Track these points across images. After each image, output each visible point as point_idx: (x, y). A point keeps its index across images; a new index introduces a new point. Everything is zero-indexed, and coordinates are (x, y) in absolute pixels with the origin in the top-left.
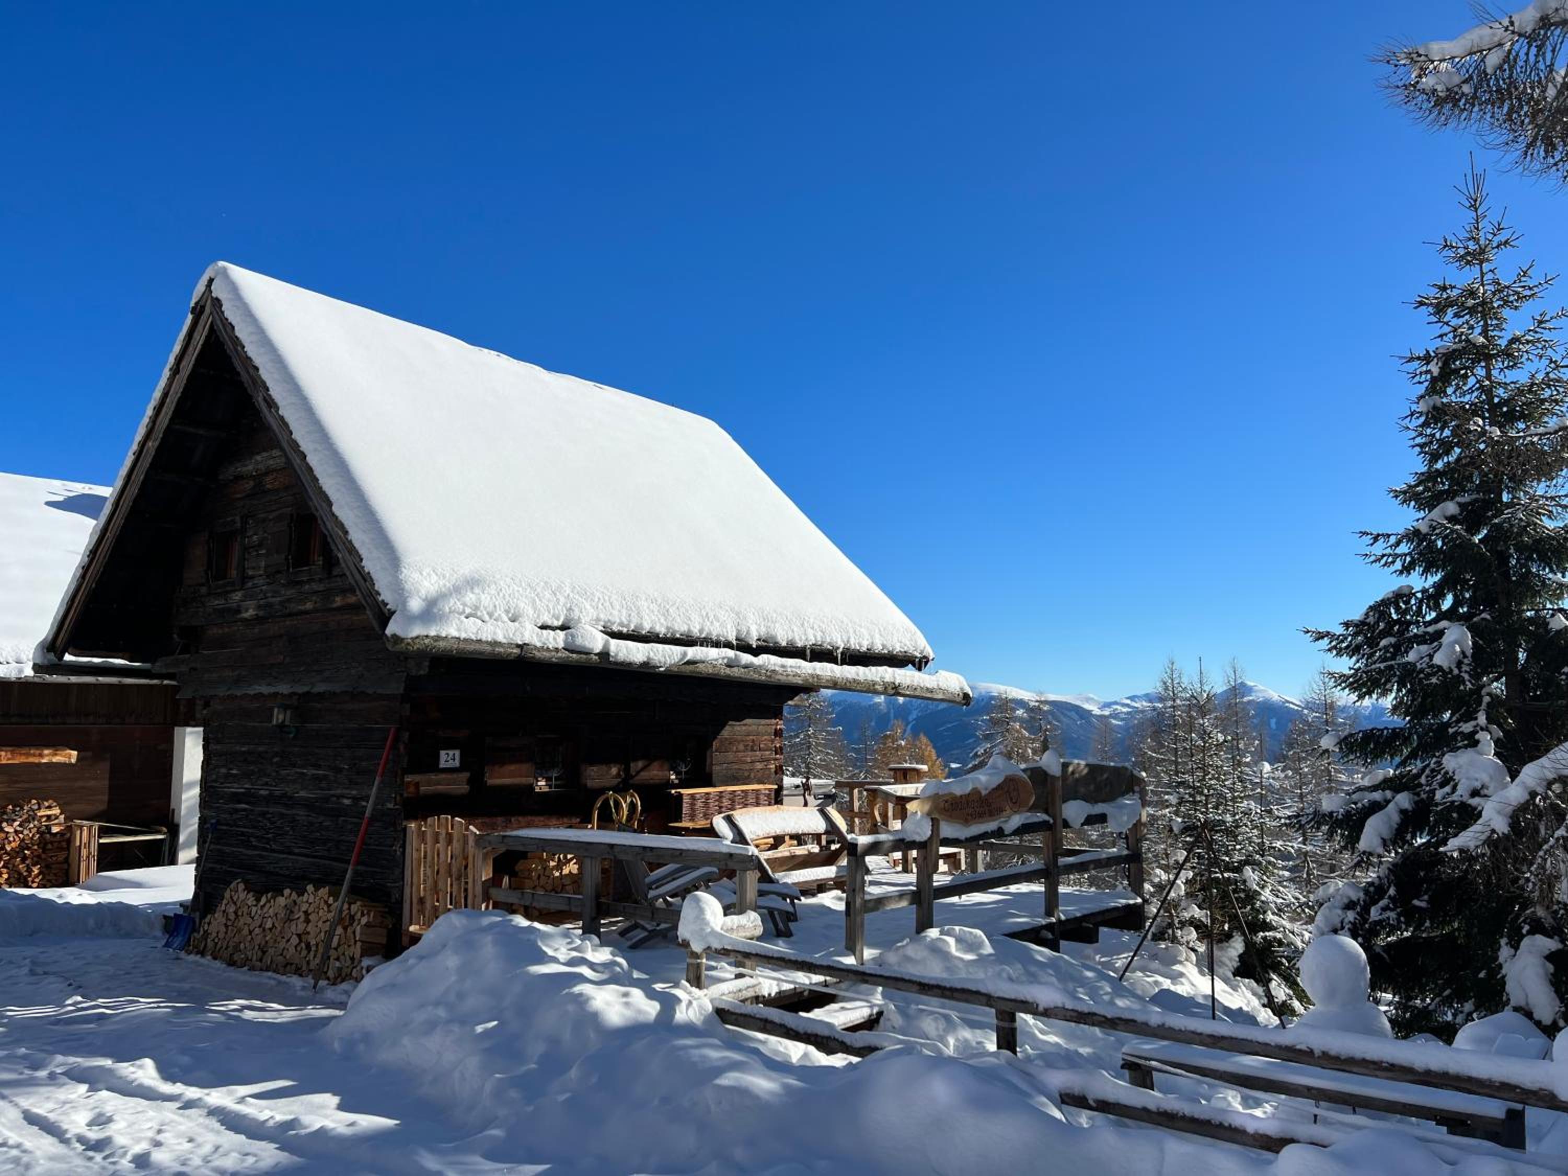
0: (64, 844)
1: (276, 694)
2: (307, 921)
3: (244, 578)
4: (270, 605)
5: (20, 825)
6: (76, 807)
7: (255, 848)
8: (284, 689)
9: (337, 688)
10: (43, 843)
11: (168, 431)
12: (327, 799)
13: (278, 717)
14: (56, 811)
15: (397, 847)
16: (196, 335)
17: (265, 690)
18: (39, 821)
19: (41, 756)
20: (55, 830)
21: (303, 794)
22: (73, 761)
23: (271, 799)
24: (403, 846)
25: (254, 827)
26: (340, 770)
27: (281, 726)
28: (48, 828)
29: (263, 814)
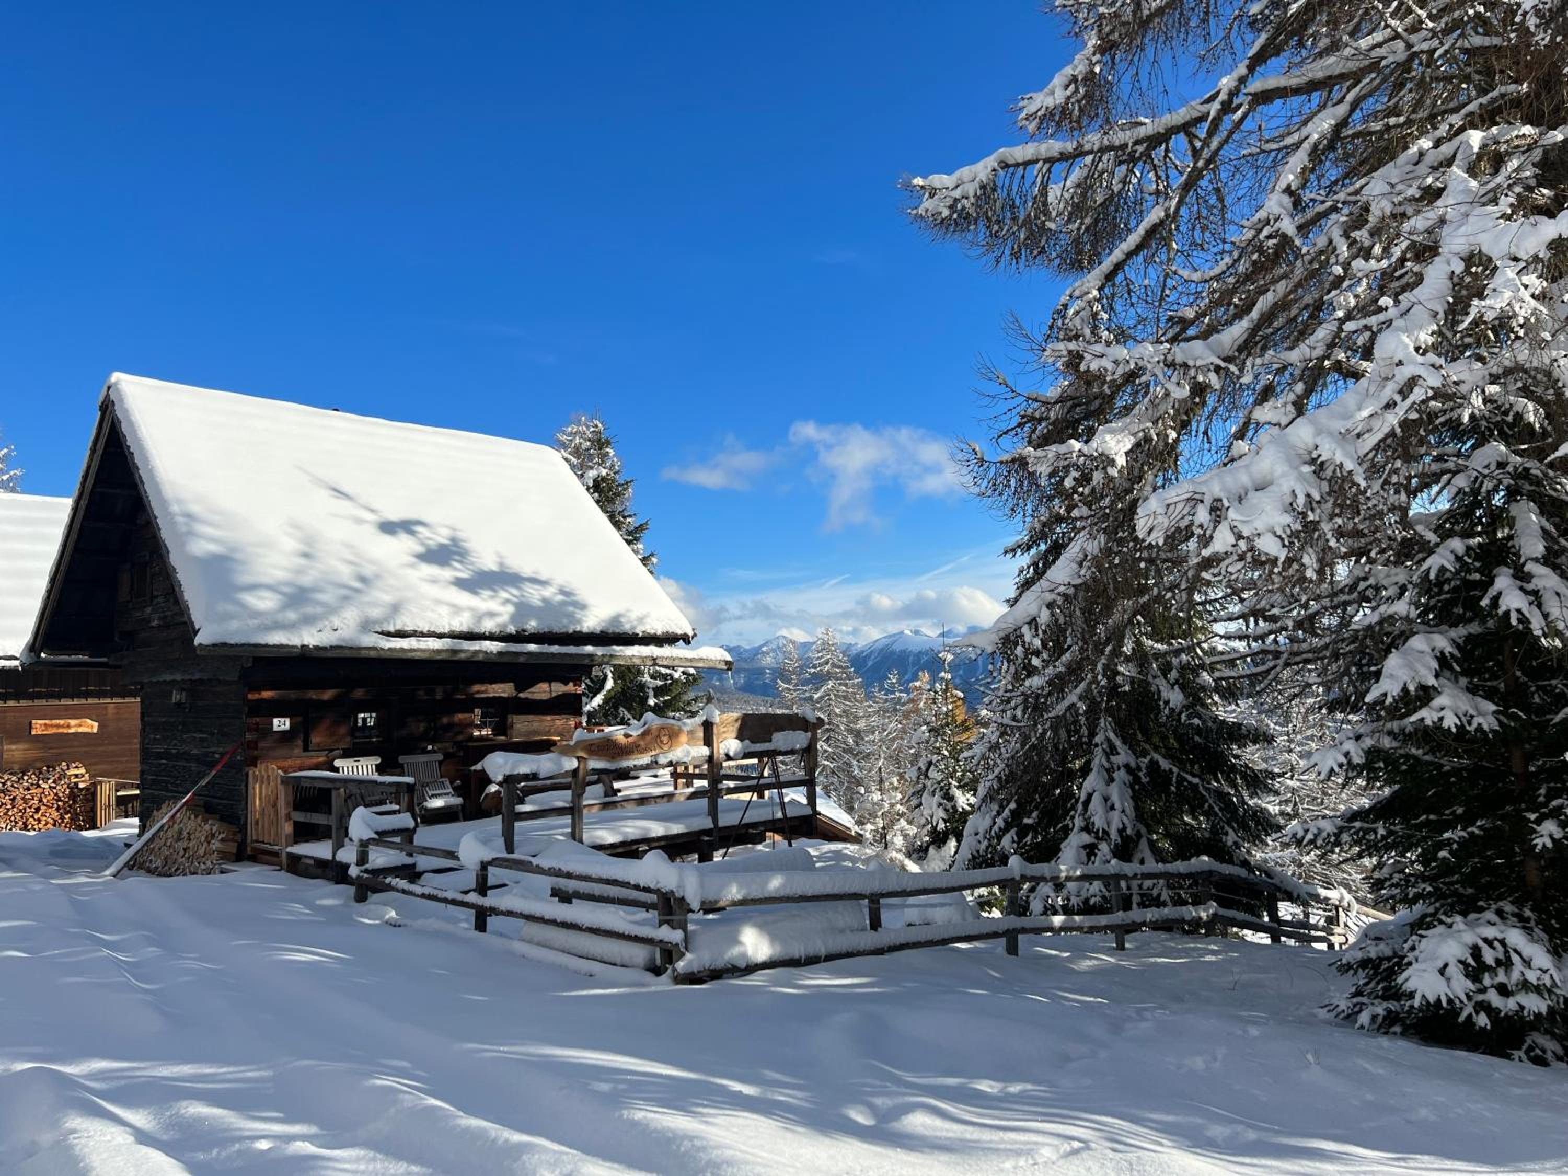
0: (90, 797)
1: (174, 681)
2: (189, 839)
3: (153, 597)
4: (166, 617)
5: (54, 782)
6: (99, 767)
7: (172, 791)
8: (178, 677)
9: (205, 676)
10: (72, 796)
11: (92, 493)
12: (206, 755)
13: (176, 697)
14: (83, 771)
15: (243, 787)
16: (104, 426)
17: (168, 677)
18: (69, 779)
19: (69, 726)
20: (81, 786)
21: (195, 751)
22: (95, 730)
23: (178, 756)
24: (246, 786)
25: (169, 776)
26: (213, 734)
27: (179, 704)
28: (76, 784)
29: (174, 766)
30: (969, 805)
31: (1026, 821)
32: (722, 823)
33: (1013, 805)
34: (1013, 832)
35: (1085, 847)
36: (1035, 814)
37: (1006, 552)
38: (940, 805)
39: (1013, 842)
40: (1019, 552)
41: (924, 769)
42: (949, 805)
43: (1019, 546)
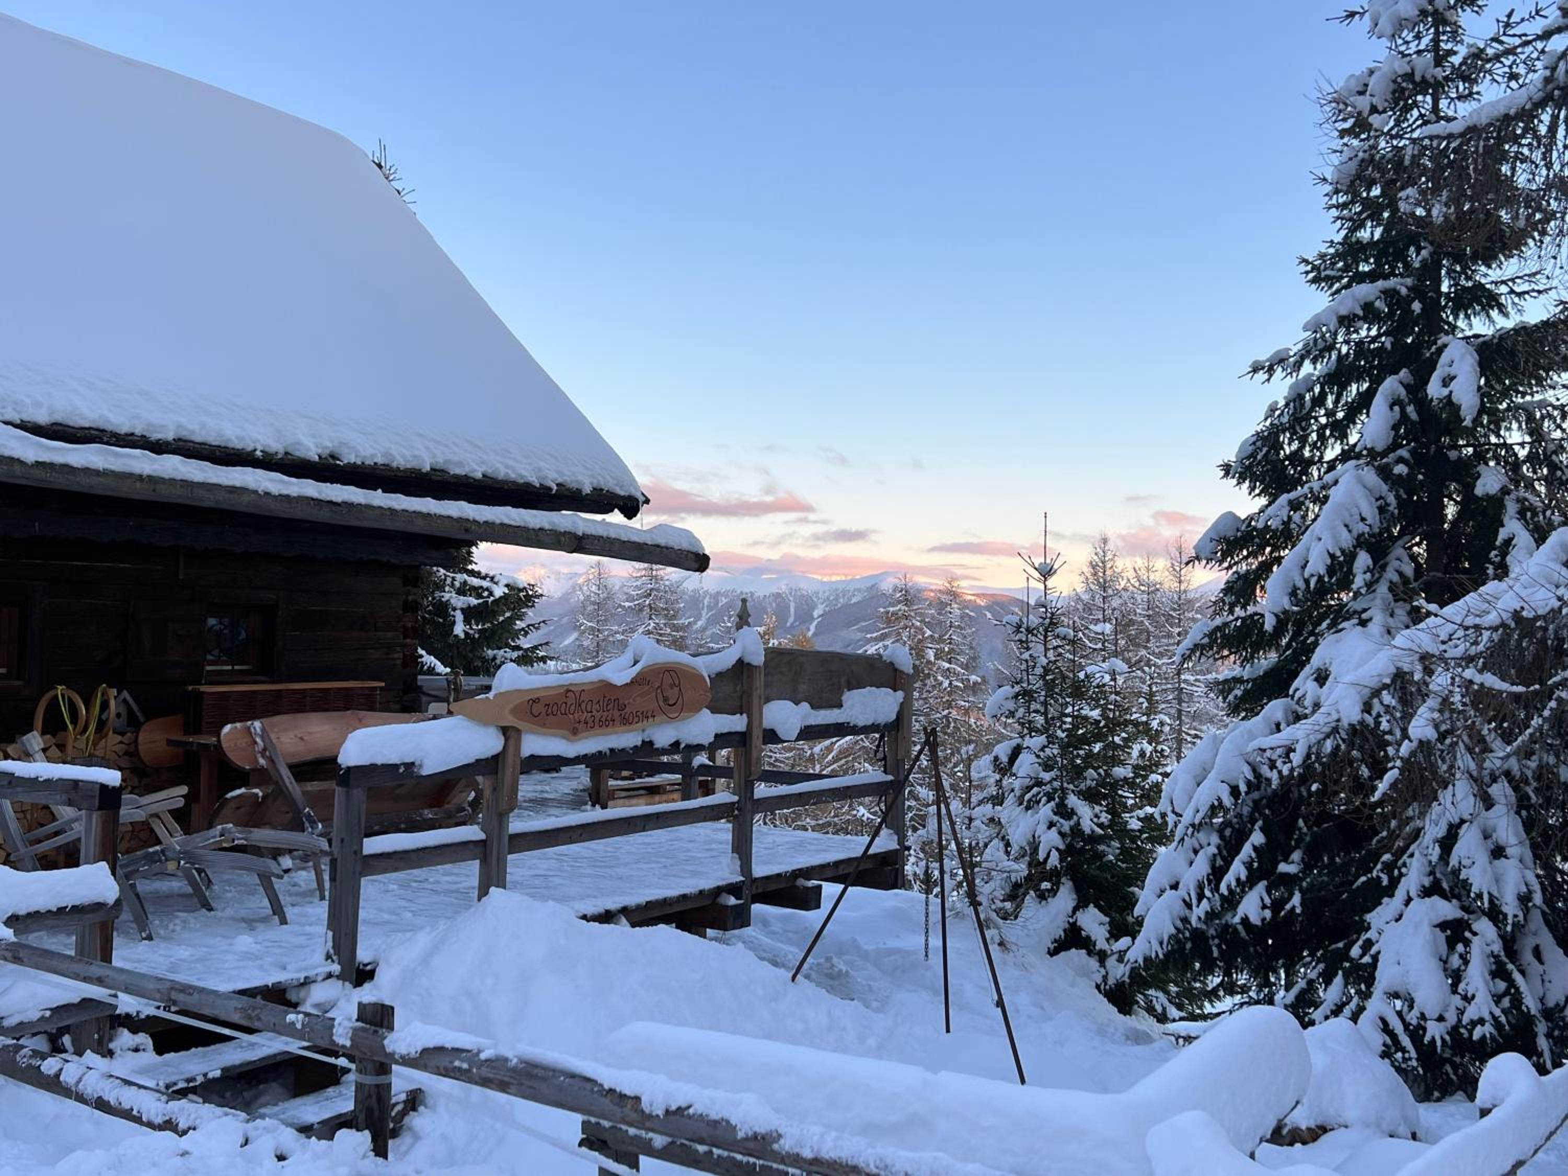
30: (1100, 825)
31: (1283, 868)
32: (760, 870)
33: (1258, 837)
34: (1261, 886)
35: (1443, 926)
36: (1296, 856)
37: (1255, 369)
38: (1051, 825)
39: (1264, 907)
40: (1279, 372)
41: (1004, 759)
42: (1066, 826)
43: (1281, 361)
